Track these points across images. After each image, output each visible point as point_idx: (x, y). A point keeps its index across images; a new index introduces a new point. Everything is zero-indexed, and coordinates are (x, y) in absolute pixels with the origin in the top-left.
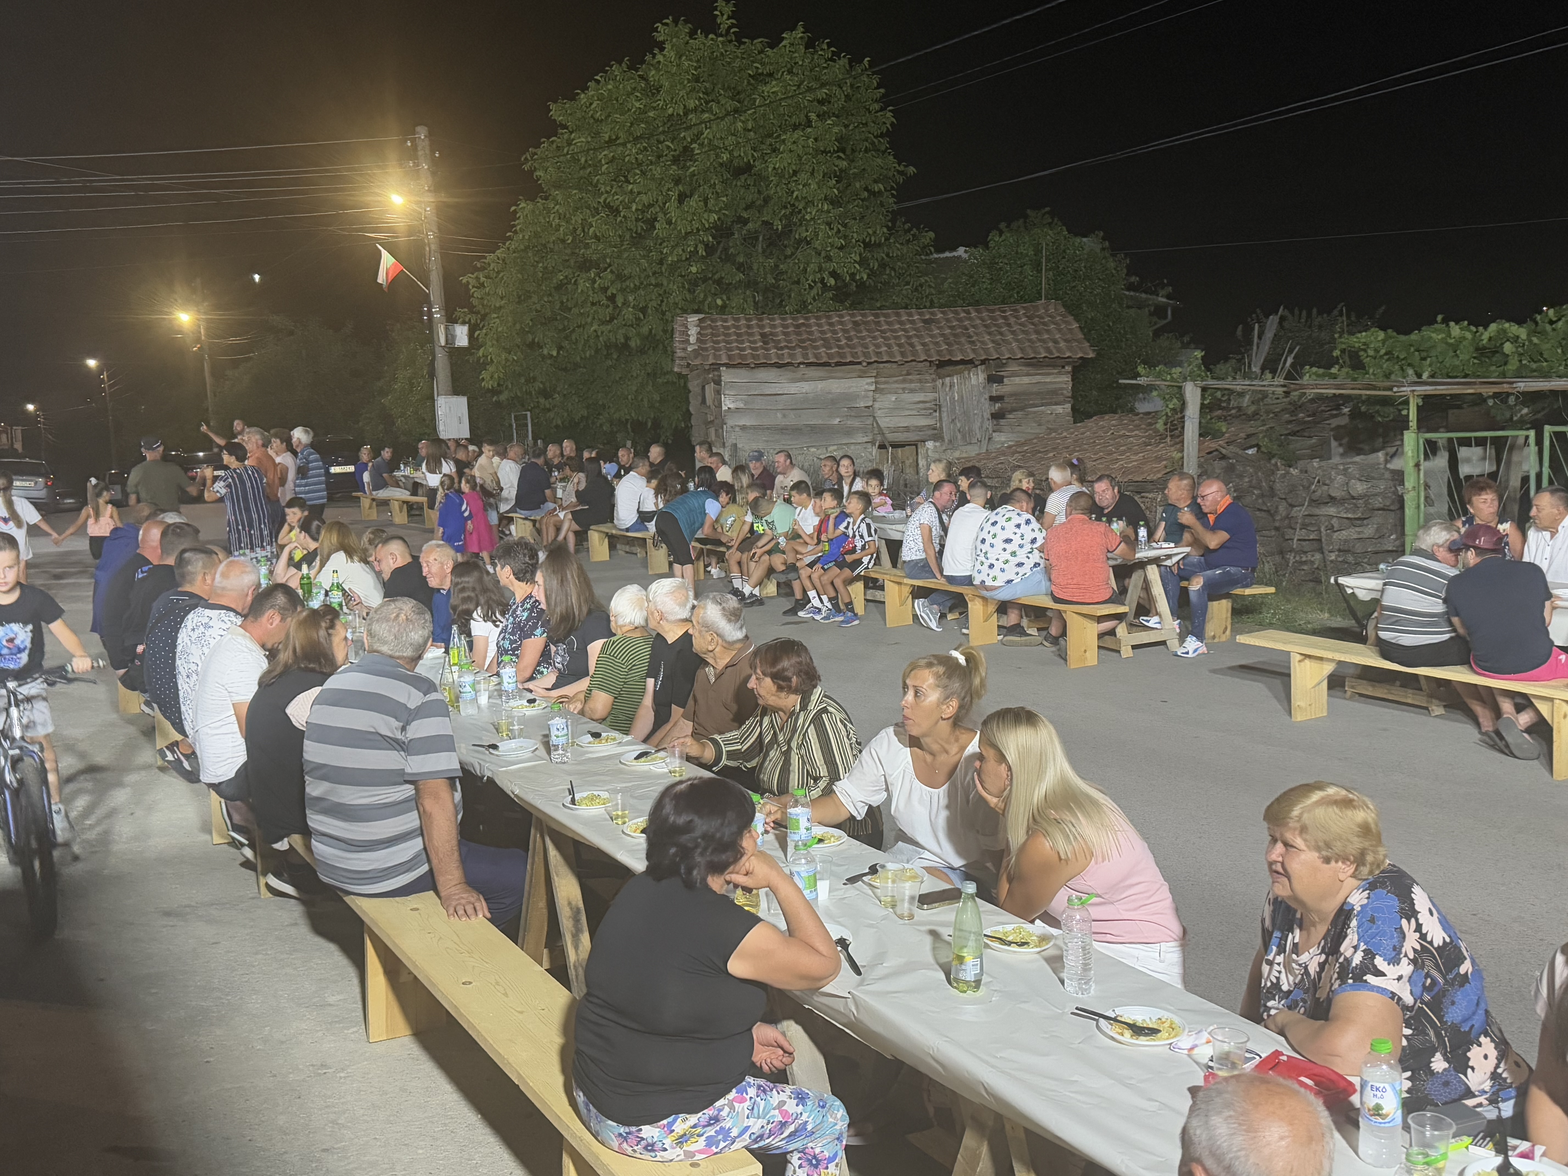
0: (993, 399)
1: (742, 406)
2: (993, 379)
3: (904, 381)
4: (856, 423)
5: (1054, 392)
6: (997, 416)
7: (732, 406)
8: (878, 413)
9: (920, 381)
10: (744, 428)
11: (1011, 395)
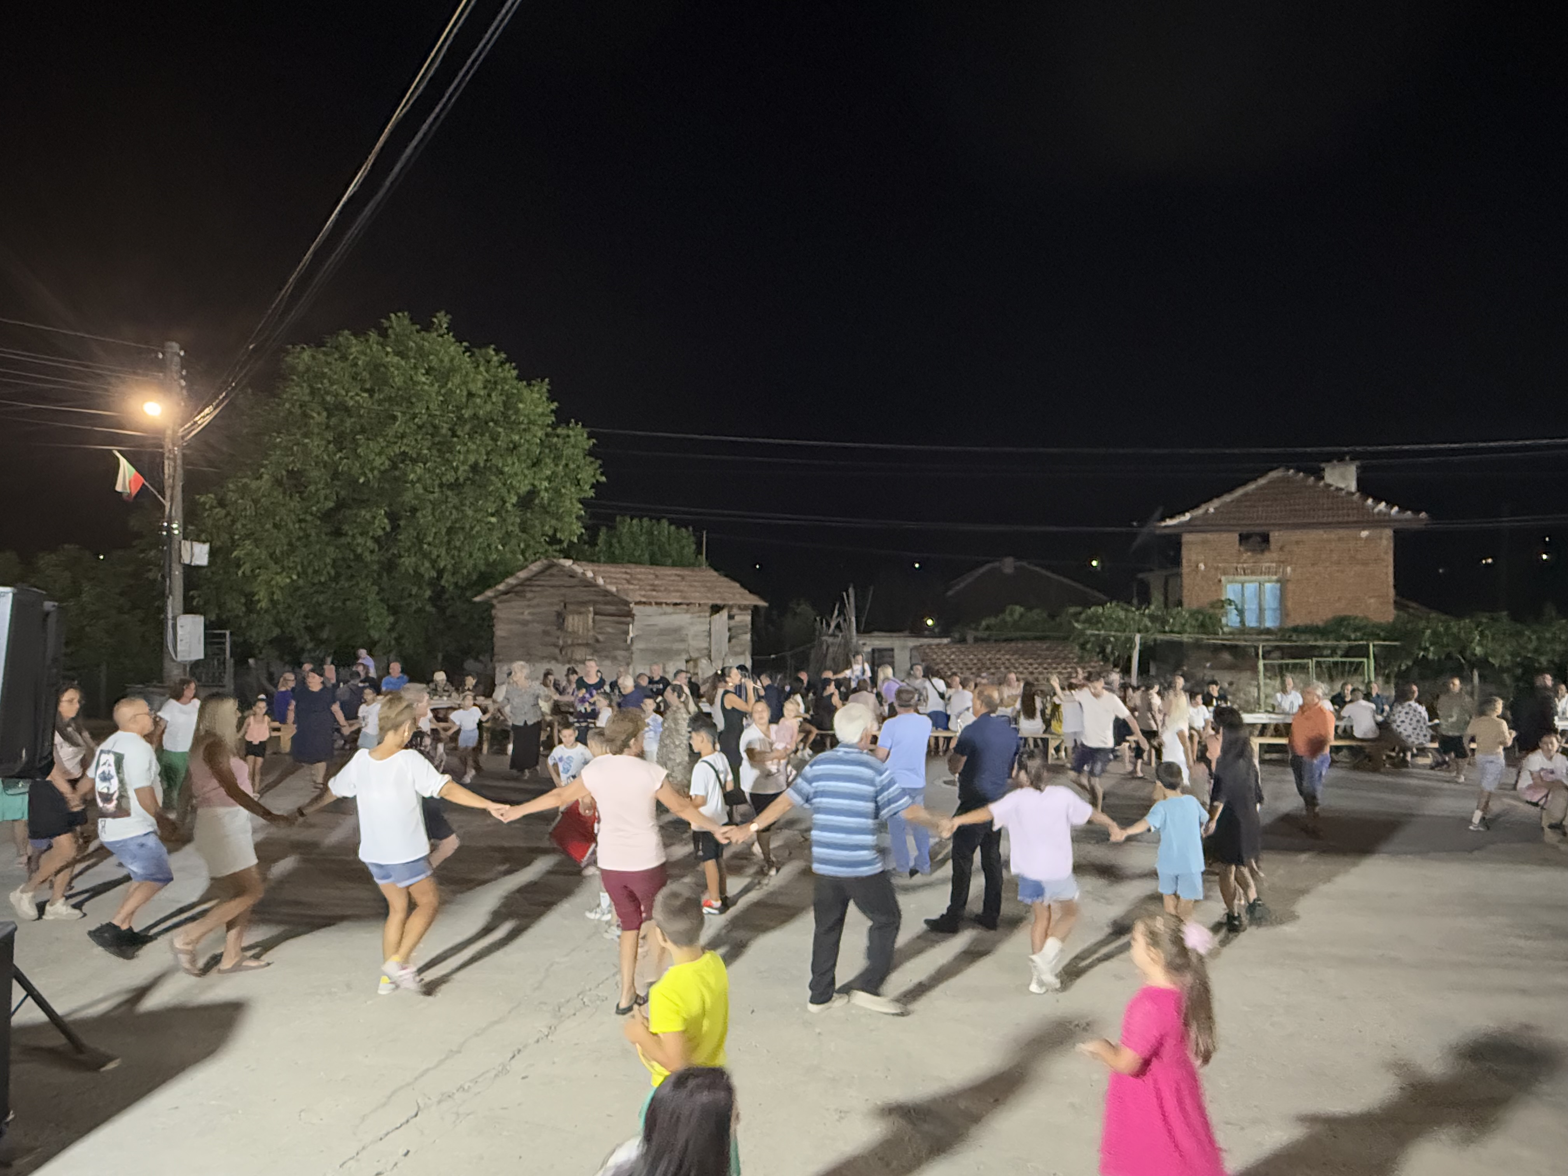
0: (729, 630)
1: (640, 632)
2: (731, 617)
3: (700, 617)
4: (681, 646)
5: (747, 626)
6: (730, 640)
7: (636, 633)
8: (690, 638)
9: (705, 617)
10: (642, 650)
11: (734, 627)
